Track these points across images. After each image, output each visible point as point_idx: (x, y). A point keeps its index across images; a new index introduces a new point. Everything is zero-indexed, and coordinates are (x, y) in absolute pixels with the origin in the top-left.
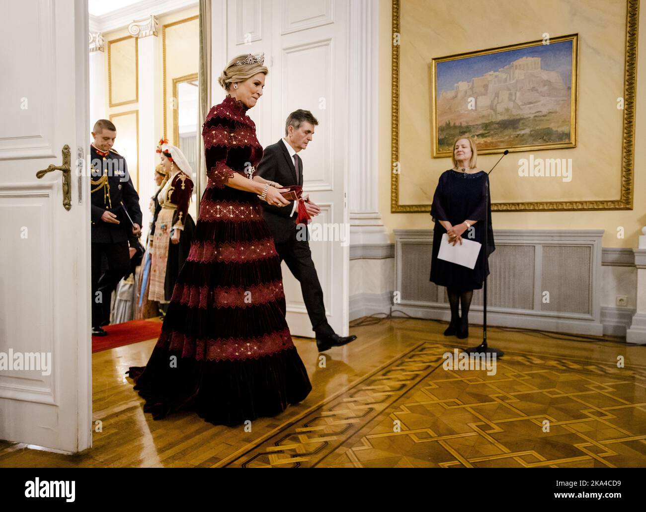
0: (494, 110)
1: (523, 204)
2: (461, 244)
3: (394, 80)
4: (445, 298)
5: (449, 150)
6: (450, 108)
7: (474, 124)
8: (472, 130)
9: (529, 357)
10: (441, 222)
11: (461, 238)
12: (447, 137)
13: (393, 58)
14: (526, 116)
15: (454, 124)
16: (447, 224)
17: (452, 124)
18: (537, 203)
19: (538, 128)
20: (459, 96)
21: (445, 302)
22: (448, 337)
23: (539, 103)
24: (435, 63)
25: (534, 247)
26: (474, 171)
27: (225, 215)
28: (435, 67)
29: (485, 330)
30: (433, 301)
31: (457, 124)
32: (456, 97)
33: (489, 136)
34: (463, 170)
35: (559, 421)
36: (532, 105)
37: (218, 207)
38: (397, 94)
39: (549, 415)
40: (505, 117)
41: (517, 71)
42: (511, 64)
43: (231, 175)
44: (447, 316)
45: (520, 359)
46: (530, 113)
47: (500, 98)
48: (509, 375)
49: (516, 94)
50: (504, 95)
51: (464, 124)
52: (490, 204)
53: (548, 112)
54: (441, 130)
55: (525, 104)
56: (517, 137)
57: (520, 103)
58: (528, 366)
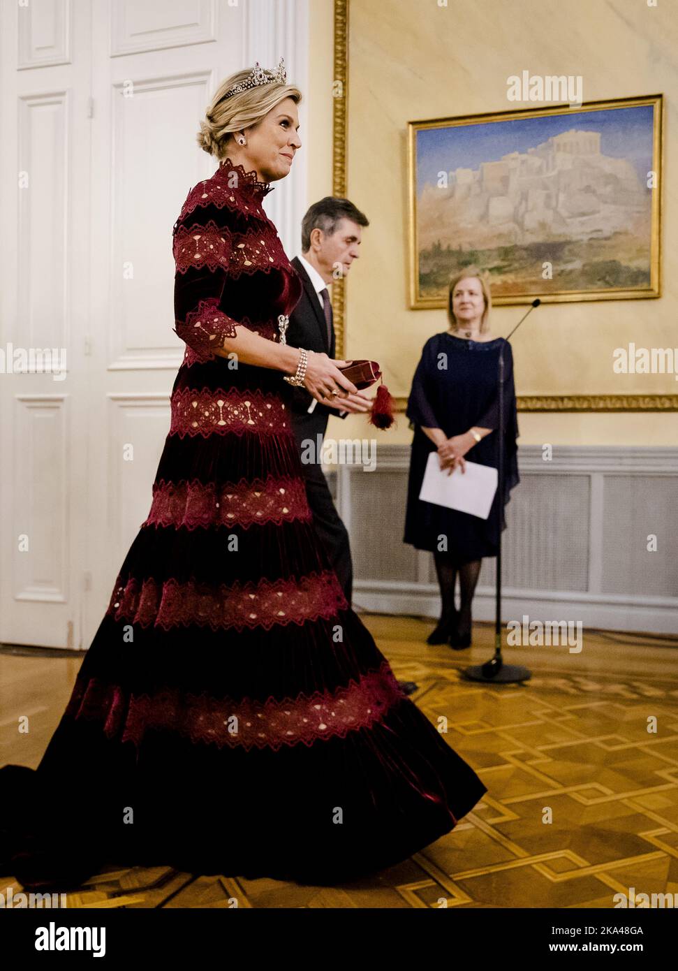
0: (521, 224)
1: (570, 398)
2: (463, 471)
3: (338, 158)
4: (431, 575)
5: (438, 295)
6: (440, 217)
7: (483, 248)
8: (481, 261)
9: (577, 679)
10: (426, 431)
11: (463, 460)
12: (435, 270)
13: (336, 117)
14: (574, 238)
15: (449, 247)
16: (437, 435)
17: (444, 247)
18: (594, 397)
19: (596, 259)
20: (458, 195)
21: (431, 581)
22: (435, 647)
23: (597, 215)
24: (414, 130)
25: (589, 477)
26: (487, 338)
27: (237, 421)
28: (414, 137)
29: (498, 632)
30: (409, 580)
31: (454, 247)
32: (451, 196)
33: (510, 272)
34: (468, 335)
35: (617, 792)
36: (585, 218)
37: (221, 403)
38: (343, 186)
39: (602, 784)
40: (539, 238)
41: (560, 156)
42: (550, 140)
43: (230, 331)
44: (435, 609)
45: (560, 683)
46: (583, 233)
47: (530, 204)
48: (538, 713)
49: (557, 196)
50: (537, 198)
51: (466, 248)
52: (513, 399)
53: (613, 231)
54: (424, 256)
55: (573, 216)
56: (559, 275)
57: (564, 213)
58: (574, 696)
